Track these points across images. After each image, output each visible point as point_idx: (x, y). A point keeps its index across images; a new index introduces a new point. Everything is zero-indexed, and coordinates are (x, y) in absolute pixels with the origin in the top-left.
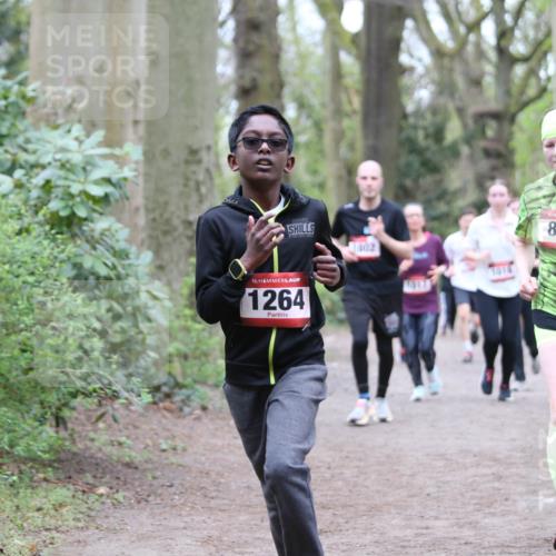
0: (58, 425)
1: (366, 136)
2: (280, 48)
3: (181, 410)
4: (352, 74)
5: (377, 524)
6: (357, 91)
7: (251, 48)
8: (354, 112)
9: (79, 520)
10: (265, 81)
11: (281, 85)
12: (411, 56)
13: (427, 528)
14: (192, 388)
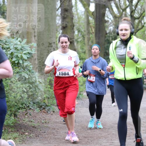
0: (15, 117)
1: (96, 39)
2: (73, 16)
3: (48, 112)
4: (92, 23)
5: (99, 142)
6: (94, 27)
7: (65, 16)
8: (93, 33)
9: (20, 142)
10: (69, 25)
11: (74, 26)
12: (108, 18)
13: (113, 143)
14: (50, 106)
